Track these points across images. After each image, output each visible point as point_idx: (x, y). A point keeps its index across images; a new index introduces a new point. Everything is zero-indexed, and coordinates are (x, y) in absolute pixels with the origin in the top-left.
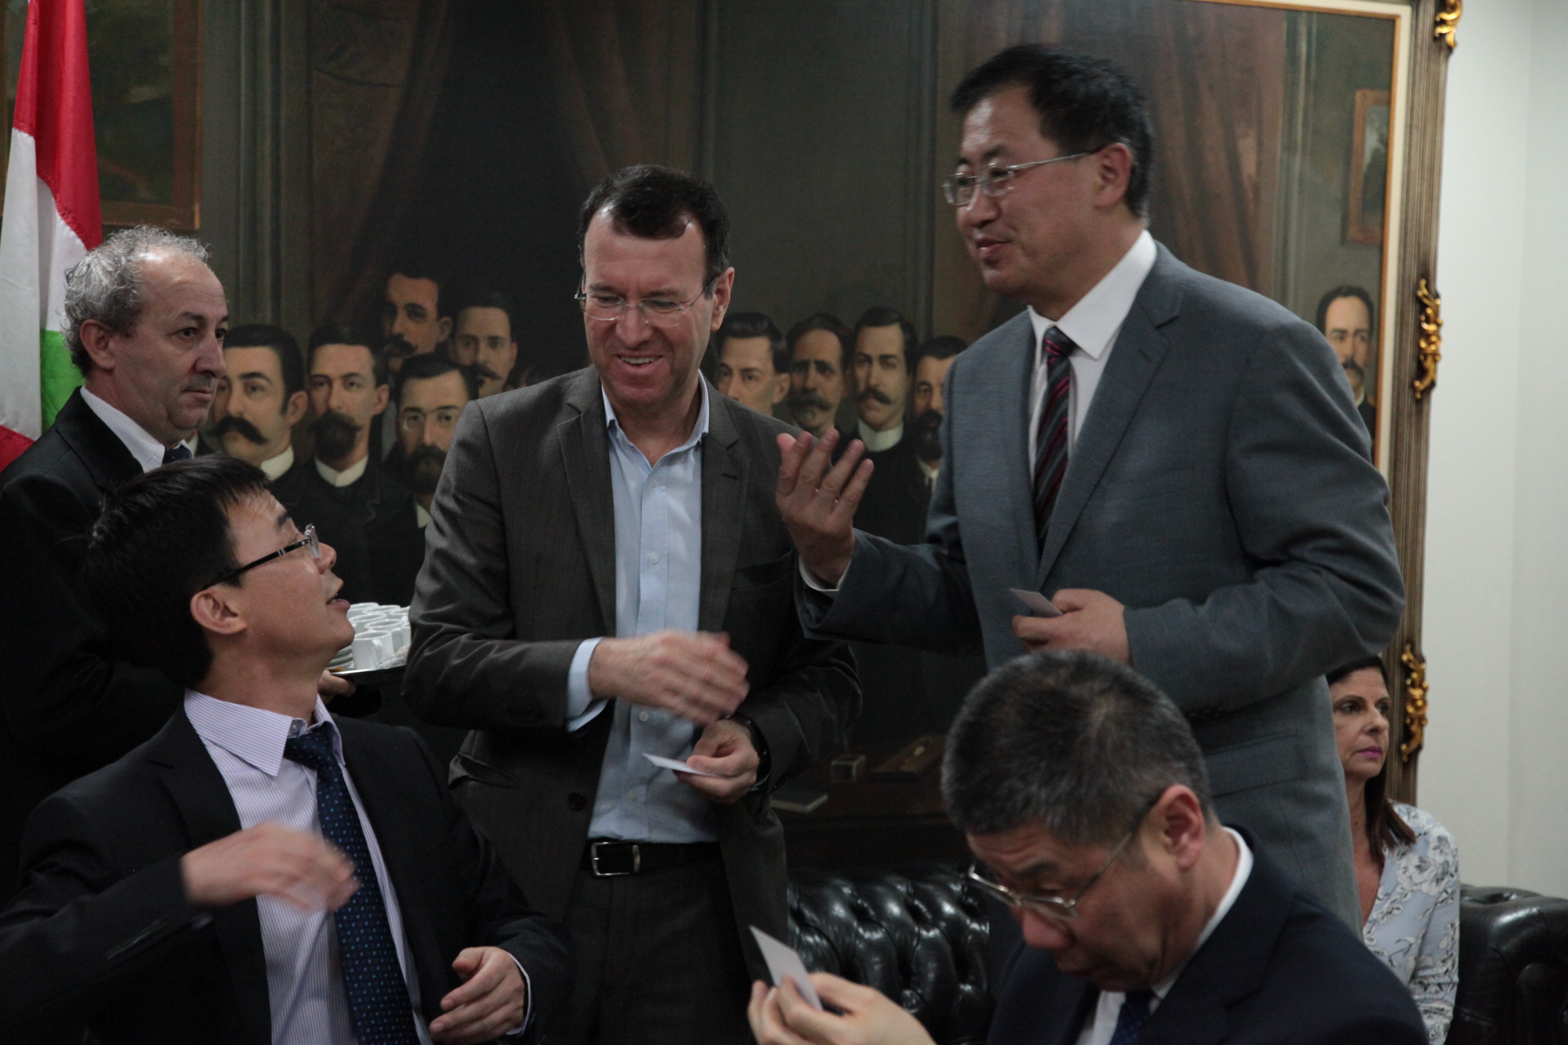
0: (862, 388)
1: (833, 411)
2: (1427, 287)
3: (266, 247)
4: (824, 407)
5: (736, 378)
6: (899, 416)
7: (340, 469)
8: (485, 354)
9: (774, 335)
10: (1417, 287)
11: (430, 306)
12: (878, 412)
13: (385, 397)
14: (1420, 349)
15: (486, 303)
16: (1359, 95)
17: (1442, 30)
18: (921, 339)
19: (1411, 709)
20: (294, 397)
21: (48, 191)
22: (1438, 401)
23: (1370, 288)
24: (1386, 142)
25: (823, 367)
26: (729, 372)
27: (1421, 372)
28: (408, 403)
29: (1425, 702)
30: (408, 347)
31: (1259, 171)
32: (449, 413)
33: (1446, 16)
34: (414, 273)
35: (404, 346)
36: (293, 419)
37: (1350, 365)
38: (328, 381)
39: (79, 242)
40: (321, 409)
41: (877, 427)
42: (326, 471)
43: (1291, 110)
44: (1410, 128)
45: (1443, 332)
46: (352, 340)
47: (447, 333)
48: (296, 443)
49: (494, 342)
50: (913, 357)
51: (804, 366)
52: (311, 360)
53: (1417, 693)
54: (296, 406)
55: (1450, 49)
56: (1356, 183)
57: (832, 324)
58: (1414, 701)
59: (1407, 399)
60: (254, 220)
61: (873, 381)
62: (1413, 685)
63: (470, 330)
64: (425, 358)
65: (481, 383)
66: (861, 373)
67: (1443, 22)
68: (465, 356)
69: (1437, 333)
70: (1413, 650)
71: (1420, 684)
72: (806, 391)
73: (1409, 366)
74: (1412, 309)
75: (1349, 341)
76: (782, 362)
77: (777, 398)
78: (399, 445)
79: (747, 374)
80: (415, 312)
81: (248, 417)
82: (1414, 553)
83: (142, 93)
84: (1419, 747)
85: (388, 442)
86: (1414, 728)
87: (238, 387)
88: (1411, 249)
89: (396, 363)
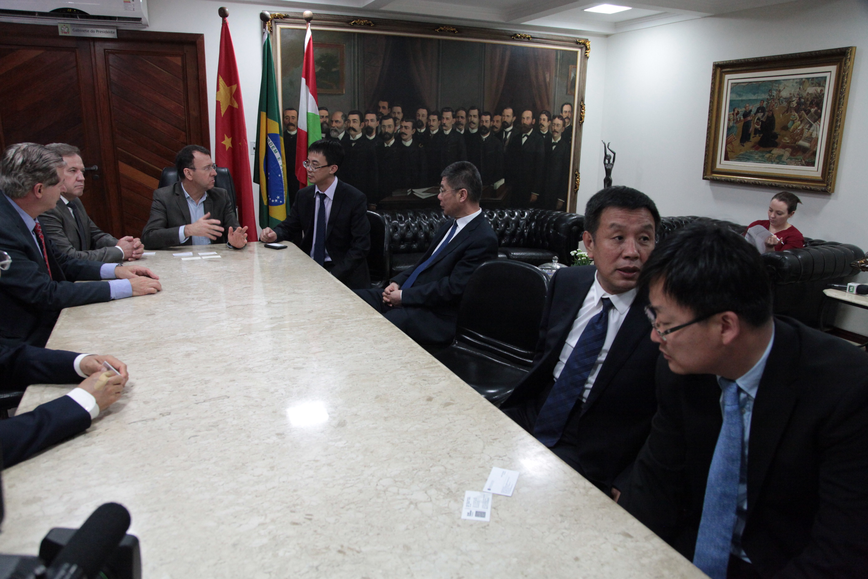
0: (470, 121)
1: (464, 126)
2: (583, 103)
3: (357, 97)
4: (462, 125)
5: (445, 119)
6: (477, 127)
7: (370, 136)
8: (397, 115)
9: (452, 111)
10: (581, 103)
11: (387, 107)
12: (473, 126)
13: (378, 123)
14: (581, 115)
15: (398, 106)
16: (570, 66)
17: (587, 54)
18: (482, 112)
19: (577, 183)
20: (362, 123)
21: (308, 88)
22: (585, 125)
23: (572, 103)
24: (575, 75)
25: (462, 117)
26: (444, 118)
27: (581, 119)
28: (383, 124)
29: (579, 181)
30: (383, 114)
31: (550, 80)
32: (390, 126)
33: (587, 51)
34: (384, 100)
35: (382, 114)
36: (362, 127)
37: (567, 118)
38: (368, 120)
39: (312, 97)
40: (367, 125)
41: (473, 129)
42: (368, 137)
43: (556, 70)
44: (580, 73)
45: (585, 112)
46: (372, 113)
47: (390, 111)
48: (362, 132)
49: (399, 113)
50: (480, 116)
51: (458, 117)
52: (365, 117)
53: (578, 179)
54: (362, 125)
55: (588, 58)
56: (569, 84)
57: (464, 109)
58: (577, 181)
59: (578, 124)
60: (354, 91)
61: (472, 120)
62: (577, 178)
63: (394, 111)
64: (386, 116)
65: (396, 121)
66: (470, 118)
67: (587, 52)
68: (393, 116)
69: (584, 112)
70: (578, 172)
71: (578, 178)
72: (459, 122)
73: (579, 118)
74: (580, 107)
75: (567, 113)
76: (454, 116)
77: (453, 123)
78: (381, 132)
79: (447, 119)
80: (384, 108)
81: (354, 127)
82: (579, 154)
83: (334, 70)
84: (578, 190)
85: (379, 131)
86: (577, 186)
87: (352, 122)
88: (580, 96)
89: (380, 117)
